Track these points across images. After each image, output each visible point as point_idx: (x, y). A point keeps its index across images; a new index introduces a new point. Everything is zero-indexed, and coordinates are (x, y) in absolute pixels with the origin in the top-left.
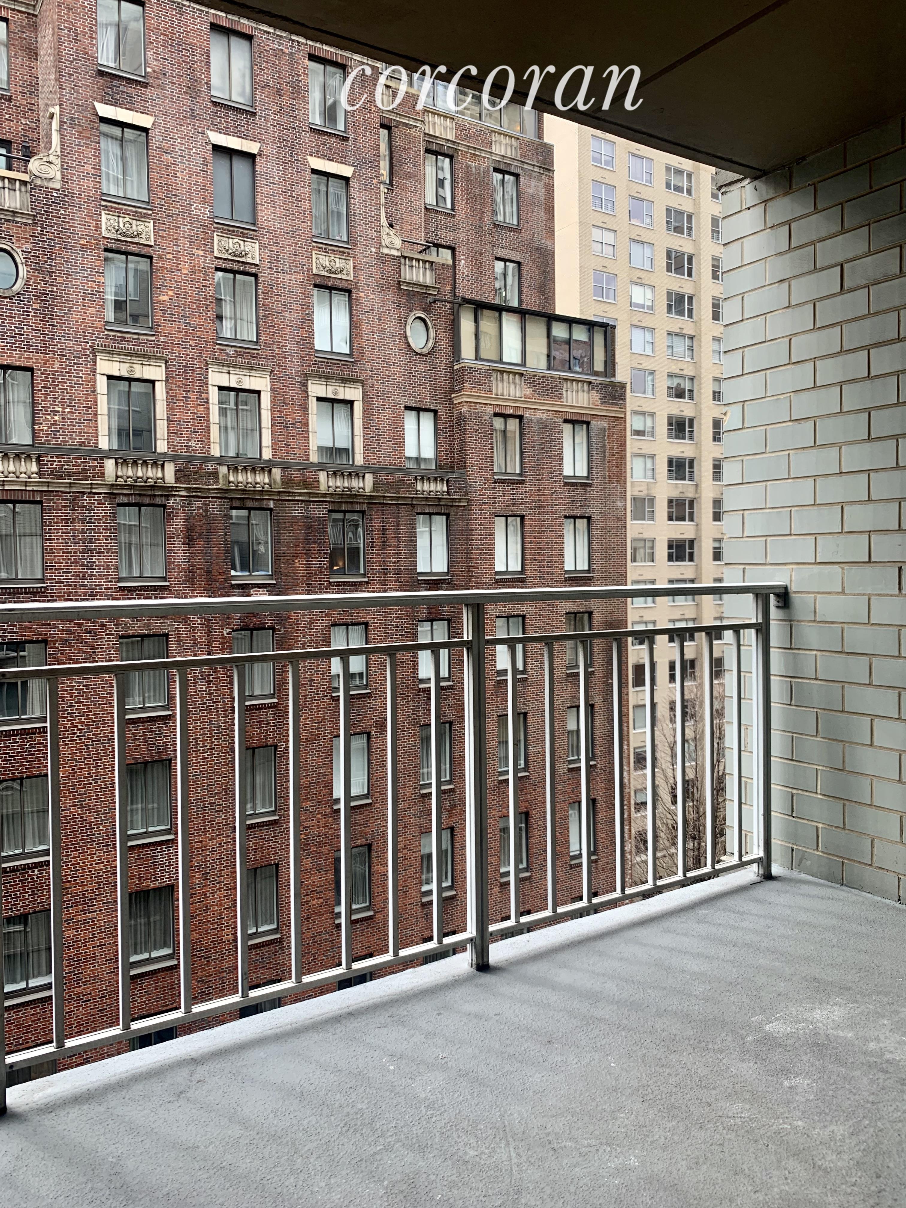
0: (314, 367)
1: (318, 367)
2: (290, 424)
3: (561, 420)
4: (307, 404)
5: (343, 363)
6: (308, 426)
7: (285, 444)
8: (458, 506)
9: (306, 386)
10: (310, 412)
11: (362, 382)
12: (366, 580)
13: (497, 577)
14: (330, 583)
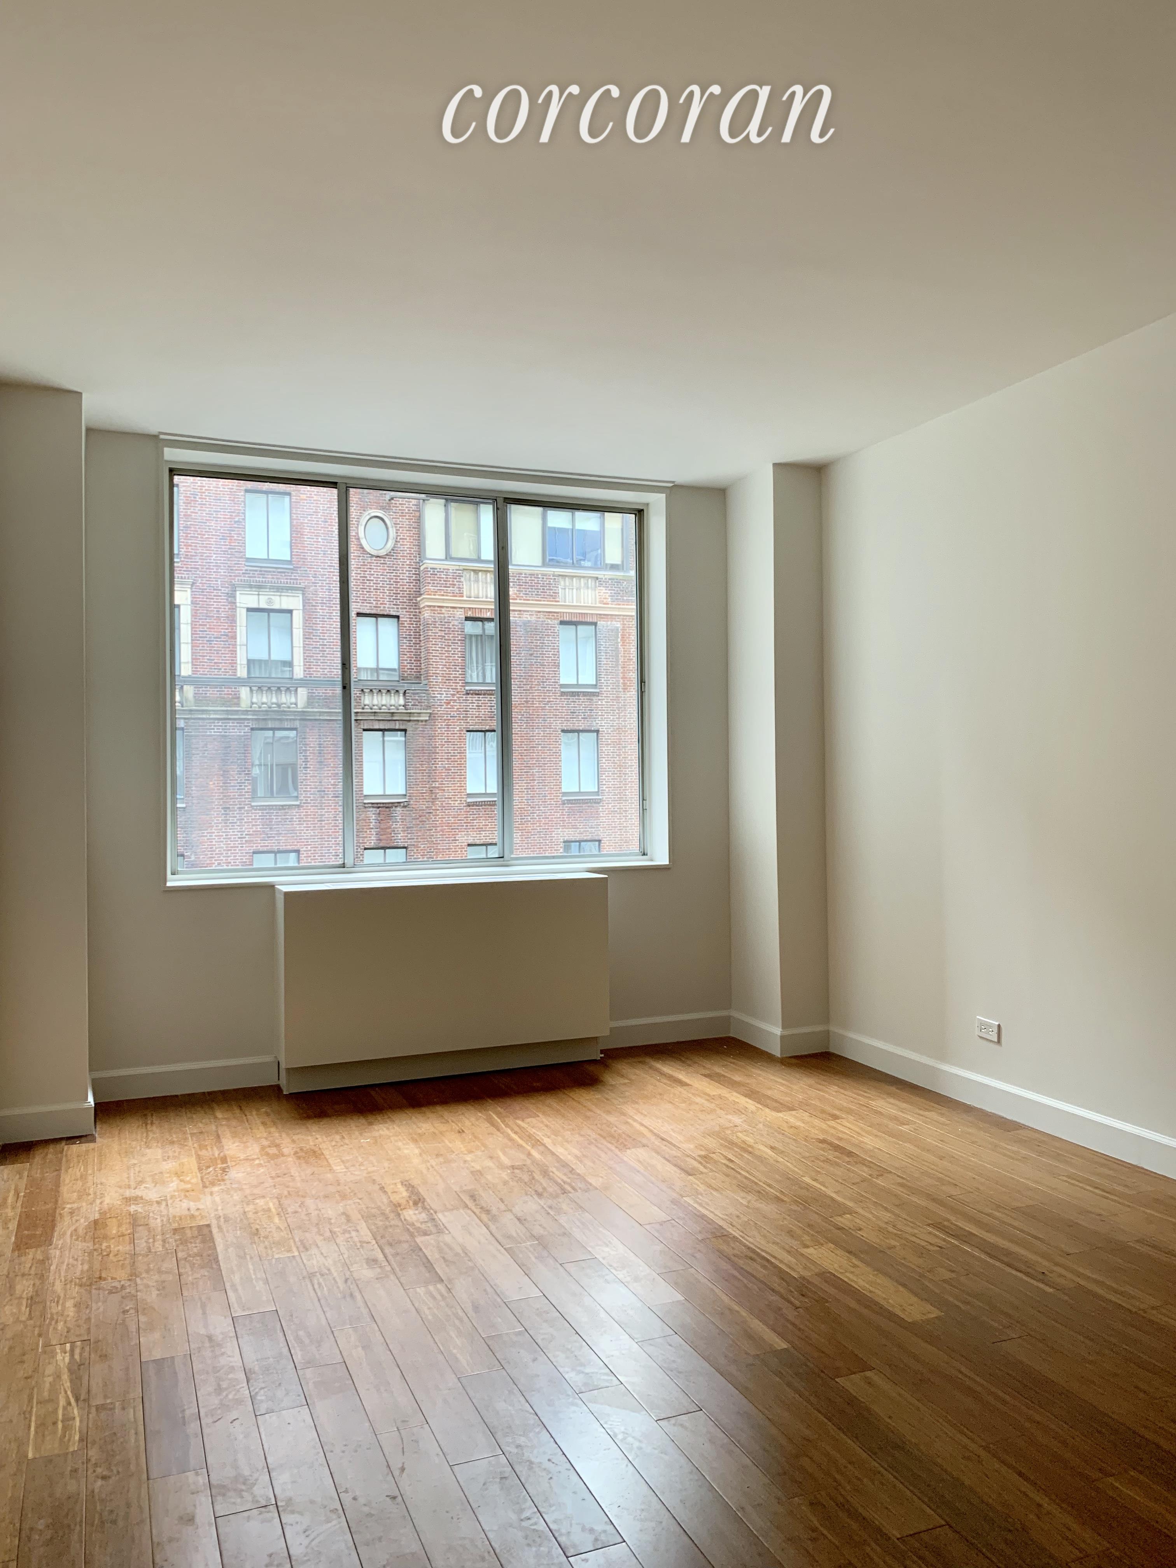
0: (244, 577)
1: (249, 577)
2: (214, 638)
3: (557, 622)
4: (234, 616)
5: (279, 570)
6: (236, 638)
7: (208, 659)
8: (418, 721)
9: (235, 597)
10: (238, 624)
11: (303, 590)
12: (298, 803)
13: (469, 800)
14: (252, 806)
